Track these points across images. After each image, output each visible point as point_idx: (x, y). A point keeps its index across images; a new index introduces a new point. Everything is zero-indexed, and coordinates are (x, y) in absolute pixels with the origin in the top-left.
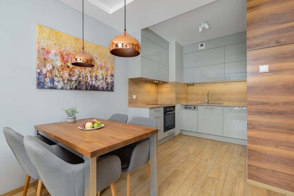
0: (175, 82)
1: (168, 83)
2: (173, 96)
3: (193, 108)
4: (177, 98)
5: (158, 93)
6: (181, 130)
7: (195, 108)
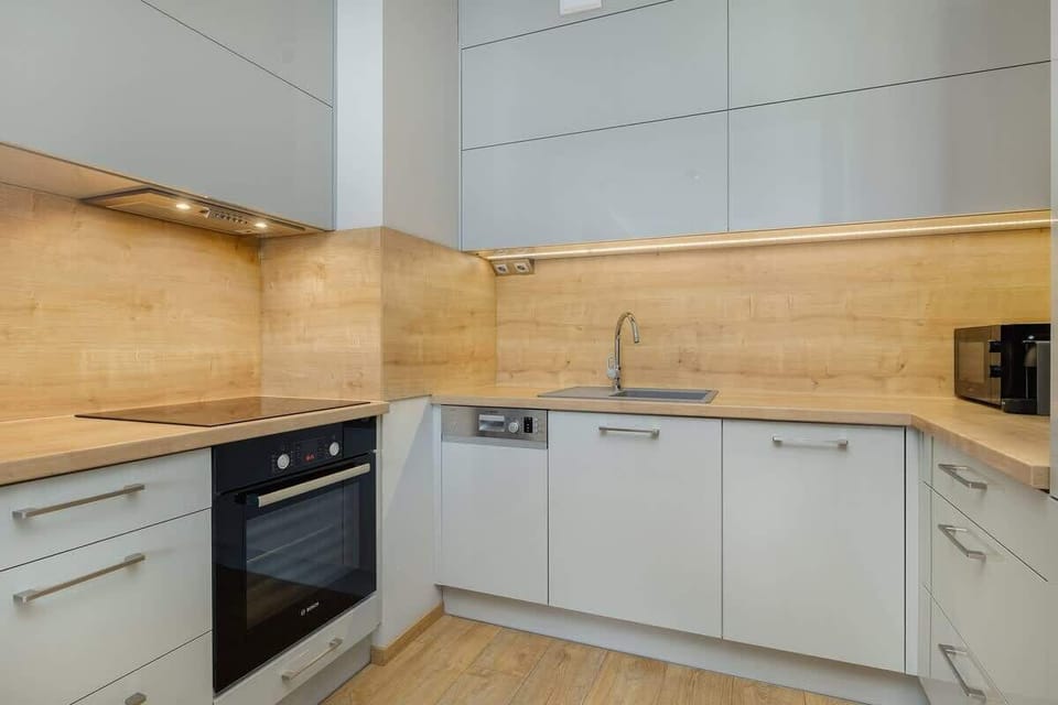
0: (383, 229)
1: (333, 239)
2: (365, 339)
3: (515, 426)
4: (395, 359)
5: (266, 314)
6: (442, 589)
7: (528, 425)
